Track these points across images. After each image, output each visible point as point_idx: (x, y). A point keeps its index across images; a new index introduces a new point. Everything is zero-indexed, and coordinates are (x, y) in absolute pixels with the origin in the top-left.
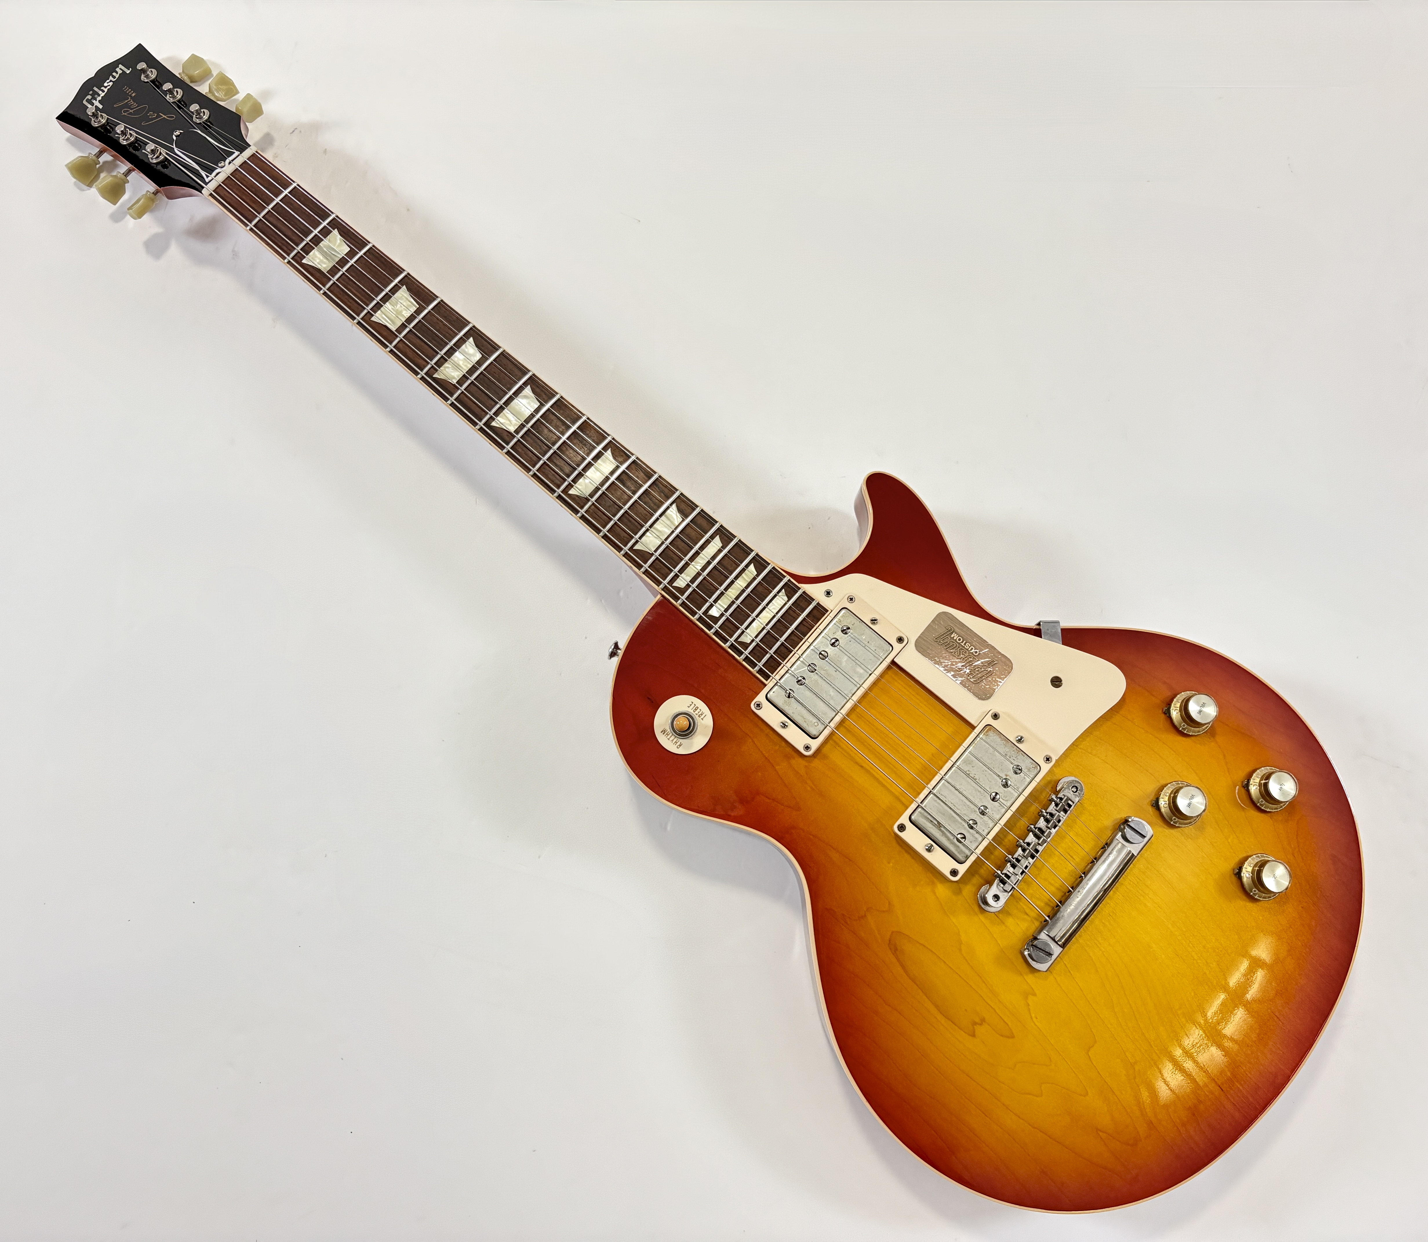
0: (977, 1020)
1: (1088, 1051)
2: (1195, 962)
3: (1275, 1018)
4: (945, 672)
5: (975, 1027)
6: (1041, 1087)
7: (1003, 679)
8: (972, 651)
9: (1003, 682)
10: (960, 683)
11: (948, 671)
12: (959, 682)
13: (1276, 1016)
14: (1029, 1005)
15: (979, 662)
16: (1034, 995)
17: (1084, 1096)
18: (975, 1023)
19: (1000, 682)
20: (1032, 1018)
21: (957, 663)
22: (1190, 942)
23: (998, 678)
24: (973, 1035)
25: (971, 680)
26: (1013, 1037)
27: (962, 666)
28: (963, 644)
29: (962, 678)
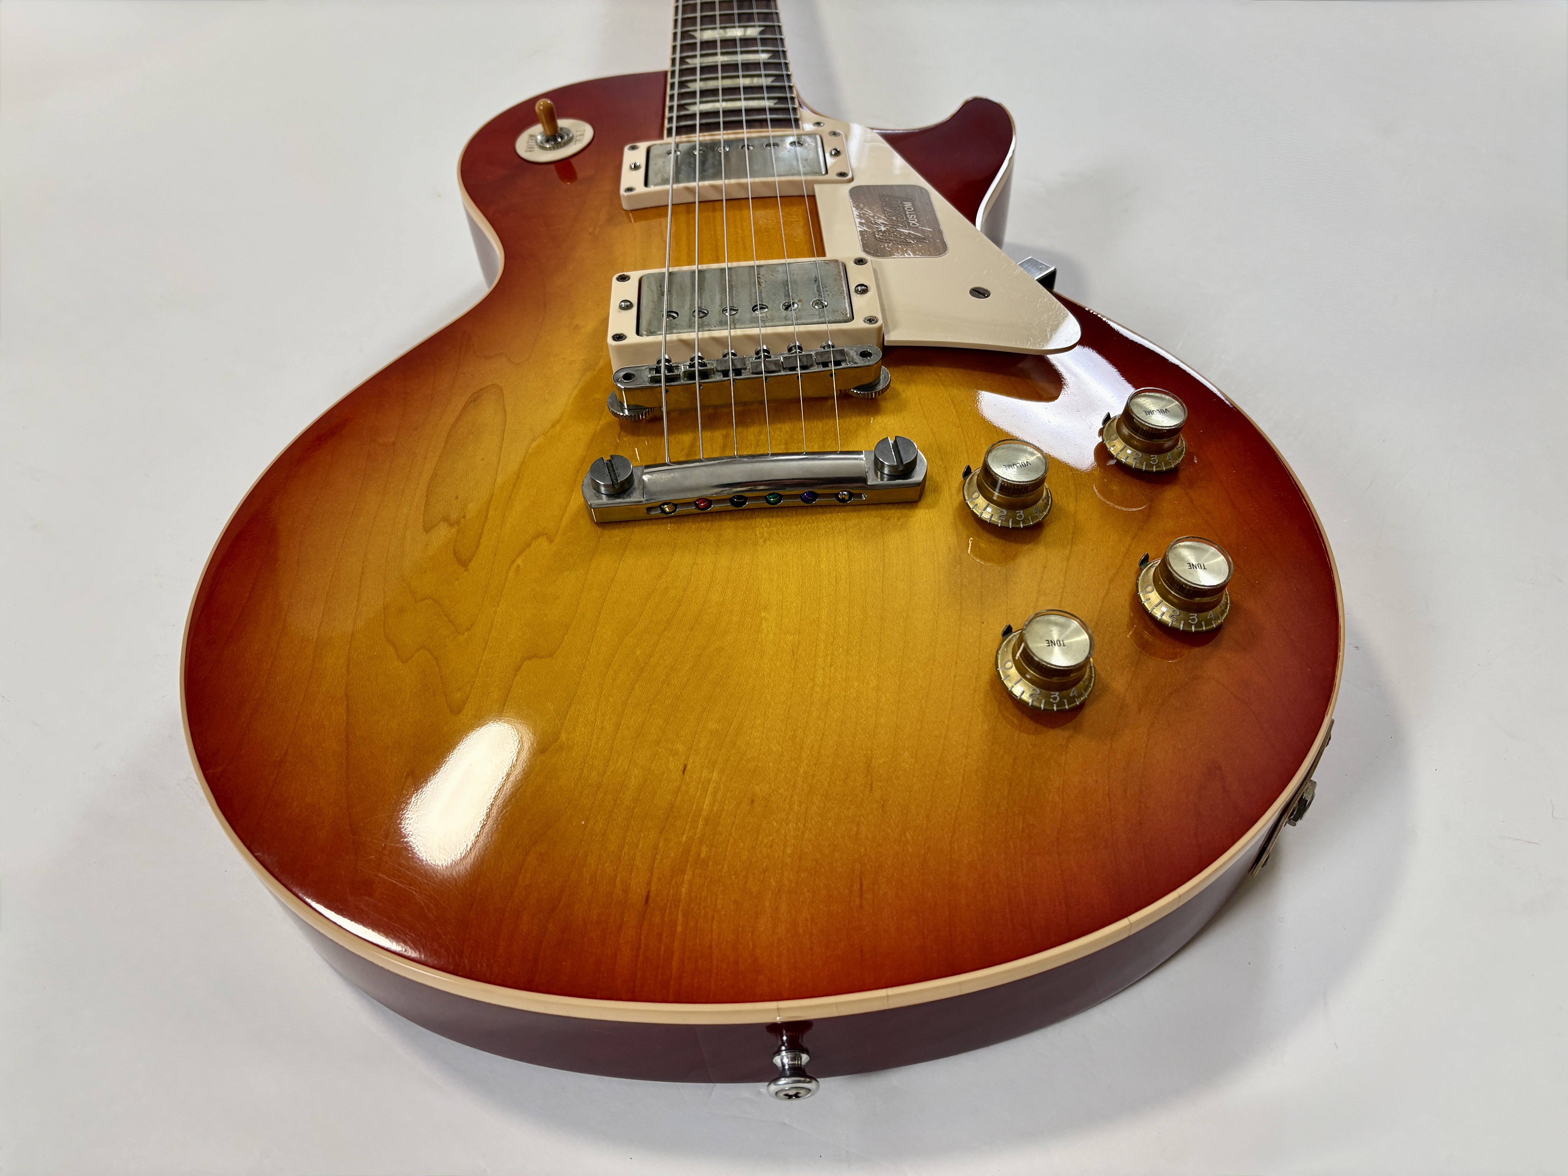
0: (454, 516)
1: (529, 658)
2: (810, 685)
3: (856, 887)
4: (855, 216)
5: (442, 523)
6: (418, 650)
7: (914, 253)
8: (910, 222)
9: (912, 256)
10: (860, 231)
11: (860, 217)
12: (859, 229)
13: (861, 885)
14: (529, 545)
15: (907, 231)
16: (551, 541)
17: (451, 712)
18: (446, 519)
19: (909, 255)
20: (513, 562)
21: (879, 218)
22: (833, 654)
23: (911, 251)
24: (427, 530)
25: (877, 236)
26: (464, 563)
27: (883, 223)
28: (907, 213)
29: (869, 229)
